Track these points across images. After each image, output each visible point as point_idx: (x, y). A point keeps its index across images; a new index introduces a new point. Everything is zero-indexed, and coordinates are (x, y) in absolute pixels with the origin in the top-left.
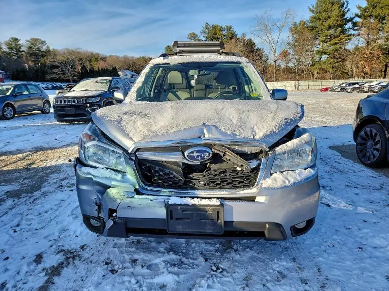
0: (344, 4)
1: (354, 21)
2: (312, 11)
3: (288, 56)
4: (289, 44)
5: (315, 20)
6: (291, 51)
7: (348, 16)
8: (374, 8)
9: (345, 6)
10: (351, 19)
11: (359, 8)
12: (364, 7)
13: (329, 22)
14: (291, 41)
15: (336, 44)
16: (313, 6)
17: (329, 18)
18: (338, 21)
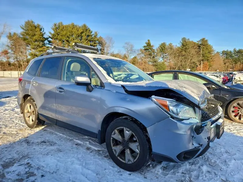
0: (41, 29)
1: (49, 40)
2: (23, 29)
3: (9, 54)
4: (8, 46)
5: (25, 34)
6: (10, 51)
7: (45, 36)
8: (58, 35)
9: (42, 30)
10: (47, 39)
11: (50, 33)
12: (53, 33)
13: (35, 38)
14: (9, 44)
15: (42, 51)
16: (23, 26)
17: (35, 35)
18: (40, 38)
